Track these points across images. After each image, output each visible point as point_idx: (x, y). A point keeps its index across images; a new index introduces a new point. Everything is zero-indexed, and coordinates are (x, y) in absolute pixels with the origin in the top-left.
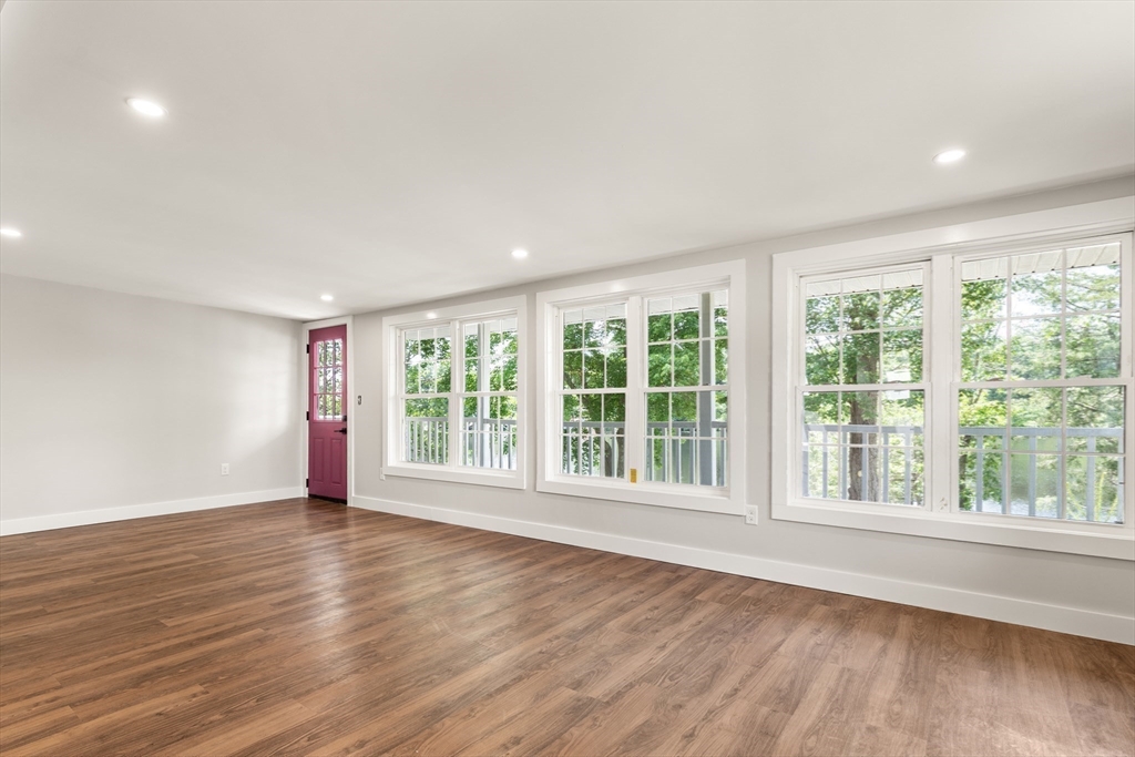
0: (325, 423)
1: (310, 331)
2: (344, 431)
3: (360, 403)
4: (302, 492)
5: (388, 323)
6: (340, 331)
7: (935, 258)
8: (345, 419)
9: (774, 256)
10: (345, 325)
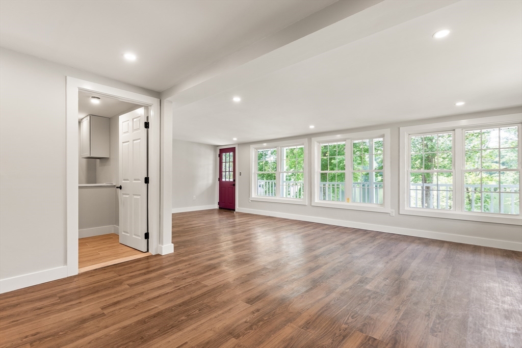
0: (226, 182)
1: (220, 150)
2: (234, 185)
3: (240, 175)
4: (217, 206)
5: (252, 147)
6: (233, 150)
7: (456, 130)
8: (234, 180)
9: (401, 128)
10: (235, 148)
